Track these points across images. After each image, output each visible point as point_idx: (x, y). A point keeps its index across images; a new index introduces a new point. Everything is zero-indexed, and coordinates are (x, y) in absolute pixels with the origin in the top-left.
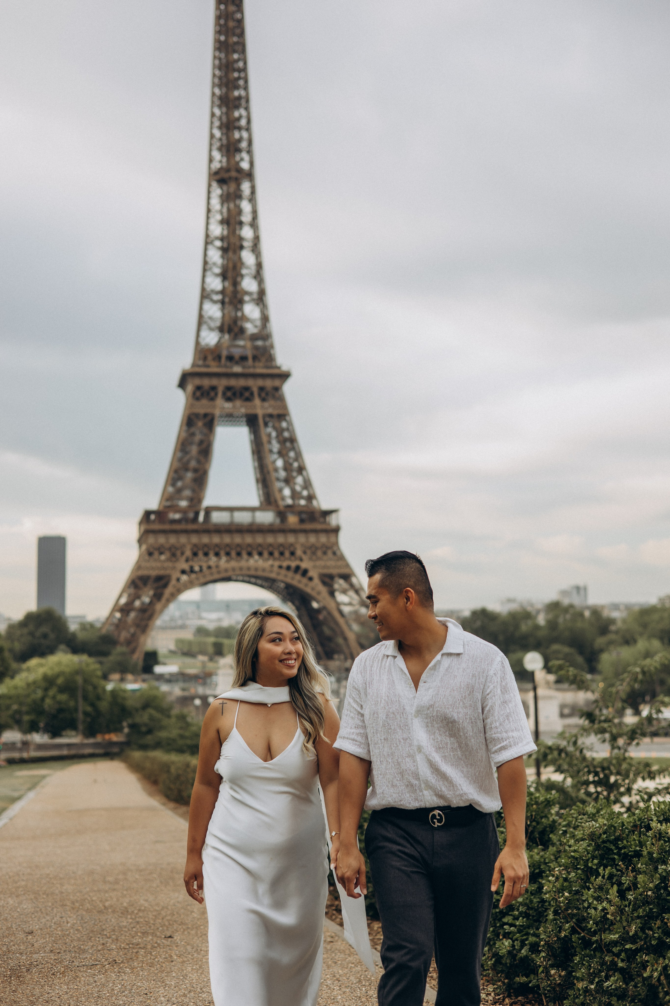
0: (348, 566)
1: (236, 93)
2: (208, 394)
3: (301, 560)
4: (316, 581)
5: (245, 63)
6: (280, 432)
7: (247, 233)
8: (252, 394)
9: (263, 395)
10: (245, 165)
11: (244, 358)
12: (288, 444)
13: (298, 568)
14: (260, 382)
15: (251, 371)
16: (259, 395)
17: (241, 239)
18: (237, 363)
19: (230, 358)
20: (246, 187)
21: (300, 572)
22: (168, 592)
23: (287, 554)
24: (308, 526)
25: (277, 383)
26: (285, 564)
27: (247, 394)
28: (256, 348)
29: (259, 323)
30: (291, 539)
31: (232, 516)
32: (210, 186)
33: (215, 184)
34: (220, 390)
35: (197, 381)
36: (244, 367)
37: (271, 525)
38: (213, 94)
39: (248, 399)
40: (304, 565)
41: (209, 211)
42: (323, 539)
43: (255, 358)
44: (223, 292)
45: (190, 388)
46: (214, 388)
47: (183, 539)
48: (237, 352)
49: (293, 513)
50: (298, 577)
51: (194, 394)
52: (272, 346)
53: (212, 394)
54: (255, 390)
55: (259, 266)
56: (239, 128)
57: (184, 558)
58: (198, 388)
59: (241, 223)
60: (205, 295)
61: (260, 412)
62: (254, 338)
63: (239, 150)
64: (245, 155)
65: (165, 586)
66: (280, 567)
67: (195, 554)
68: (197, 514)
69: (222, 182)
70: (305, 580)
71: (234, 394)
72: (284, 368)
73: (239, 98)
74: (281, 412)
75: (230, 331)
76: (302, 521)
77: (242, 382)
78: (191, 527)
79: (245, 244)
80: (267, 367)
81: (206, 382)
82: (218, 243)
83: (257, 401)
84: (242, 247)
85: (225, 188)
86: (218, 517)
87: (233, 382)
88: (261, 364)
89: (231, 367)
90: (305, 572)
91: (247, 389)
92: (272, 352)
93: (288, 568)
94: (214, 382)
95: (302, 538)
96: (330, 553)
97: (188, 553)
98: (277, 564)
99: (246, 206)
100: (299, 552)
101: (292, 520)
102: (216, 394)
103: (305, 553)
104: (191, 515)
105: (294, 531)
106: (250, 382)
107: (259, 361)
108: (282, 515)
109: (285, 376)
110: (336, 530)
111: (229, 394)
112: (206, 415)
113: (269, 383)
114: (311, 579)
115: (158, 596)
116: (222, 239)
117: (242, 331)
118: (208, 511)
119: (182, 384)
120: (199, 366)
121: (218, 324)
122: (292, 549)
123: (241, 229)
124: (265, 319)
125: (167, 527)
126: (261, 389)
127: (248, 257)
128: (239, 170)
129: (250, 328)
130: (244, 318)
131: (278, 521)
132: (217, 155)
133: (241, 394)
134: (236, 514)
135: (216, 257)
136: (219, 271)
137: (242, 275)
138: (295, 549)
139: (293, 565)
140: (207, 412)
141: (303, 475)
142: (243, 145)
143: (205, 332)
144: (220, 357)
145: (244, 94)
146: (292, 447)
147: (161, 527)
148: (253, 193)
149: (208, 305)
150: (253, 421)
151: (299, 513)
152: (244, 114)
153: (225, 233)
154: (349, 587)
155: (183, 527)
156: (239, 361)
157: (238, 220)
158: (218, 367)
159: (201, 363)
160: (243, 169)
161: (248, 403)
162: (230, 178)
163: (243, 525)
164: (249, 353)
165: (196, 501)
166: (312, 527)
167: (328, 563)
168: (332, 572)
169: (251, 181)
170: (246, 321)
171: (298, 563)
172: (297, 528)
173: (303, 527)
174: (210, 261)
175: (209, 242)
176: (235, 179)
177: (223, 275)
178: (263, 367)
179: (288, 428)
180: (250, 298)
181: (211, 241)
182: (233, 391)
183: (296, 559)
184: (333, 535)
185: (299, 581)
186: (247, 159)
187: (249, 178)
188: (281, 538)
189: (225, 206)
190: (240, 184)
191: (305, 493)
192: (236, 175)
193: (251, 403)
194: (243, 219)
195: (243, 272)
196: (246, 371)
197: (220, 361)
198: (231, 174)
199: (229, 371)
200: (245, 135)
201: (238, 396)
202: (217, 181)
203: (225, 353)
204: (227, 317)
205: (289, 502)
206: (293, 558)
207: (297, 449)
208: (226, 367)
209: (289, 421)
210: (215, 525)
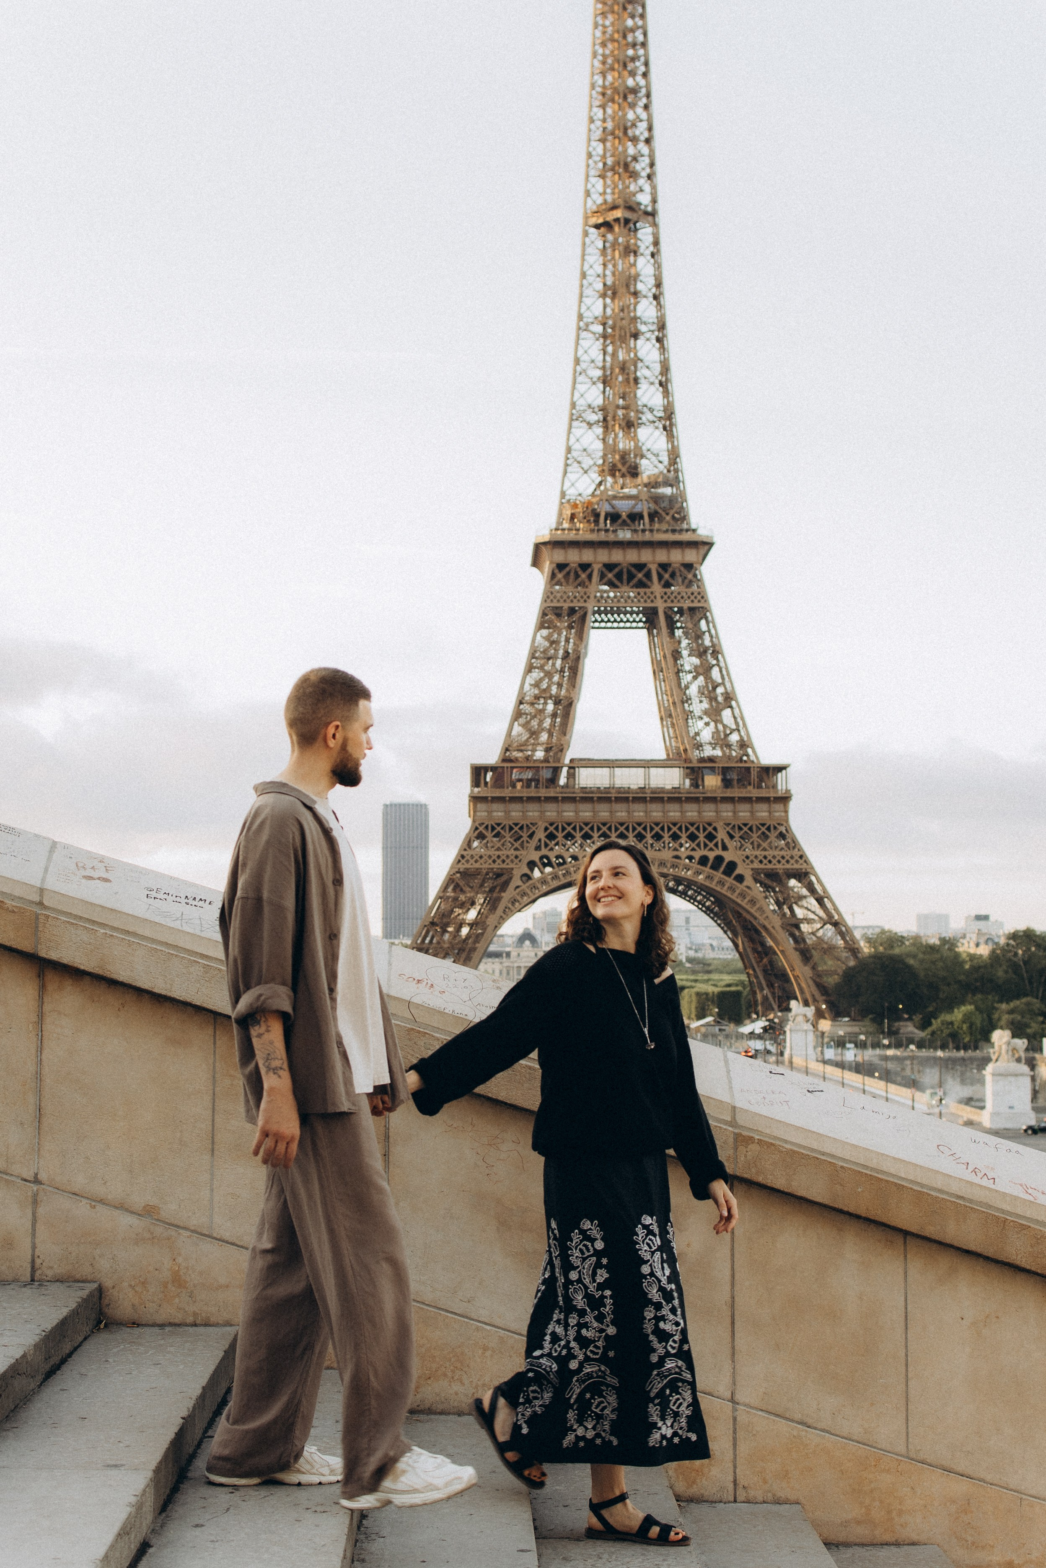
0: (803, 858)
1: (630, 82)
2: (577, 575)
3: (725, 848)
4: (749, 881)
5: (645, 34)
6: (696, 637)
7: (646, 310)
8: (648, 575)
9: (667, 576)
10: (644, 199)
11: (635, 517)
12: (708, 657)
13: (719, 859)
14: (662, 556)
15: (647, 536)
16: (660, 577)
17: (635, 319)
18: (624, 523)
19: (614, 517)
20: (645, 234)
21: (723, 867)
22: (507, 896)
23: (702, 837)
24: (736, 792)
25: (690, 556)
26: (697, 855)
27: (640, 575)
28: (656, 499)
29: (664, 458)
30: (709, 812)
31: (612, 776)
32: (586, 234)
33: (593, 230)
34: (596, 568)
35: (560, 556)
36: (635, 531)
37: (677, 790)
38: (593, 86)
39: (641, 584)
40: (728, 856)
41: (584, 275)
42: (762, 812)
43: (653, 516)
44: (603, 409)
45: (547, 566)
46: (585, 567)
47: (533, 812)
48: (624, 507)
49: (714, 771)
50: (719, 875)
51: (553, 575)
52: (683, 496)
53: (583, 576)
54: (654, 568)
55: (665, 364)
56: (635, 140)
57: (534, 843)
58: (561, 567)
59: (636, 294)
60: (575, 415)
61: (661, 606)
62: (654, 482)
64: (642, 182)
65: (504, 886)
66: (690, 858)
67: (551, 837)
68: (556, 771)
69: (605, 226)
70: (730, 881)
71: (619, 576)
72: (703, 532)
73: (634, 91)
74: (697, 606)
75: (613, 471)
76: (727, 783)
77: (632, 556)
78: (543, 793)
79: (643, 328)
80: (675, 530)
81: (573, 557)
82: (598, 328)
83: (656, 588)
84: (636, 336)
85: (610, 237)
86: (588, 778)
87: (617, 556)
88: (664, 527)
89: (615, 531)
90: (732, 866)
91: (640, 567)
92: (685, 505)
93: (703, 861)
94: (587, 556)
95: (727, 811)
96: (773, 835)
97: (541, 835)
98: (684, 853)
99: (644, 266)
100: (721, 835)
101: (712, 781)
102: (590, 577)
103: (732, 837)
104: (546, 774)
105: (713, 800)
106: (645, 556)
107: (661, 520)
108: (695, 772)
109: (705, 545)
110: (785, 799)
111: (611, 575)
112: (572, 610)
113: (676, 557)
114: (740, 878)
115: (493, 904)
116: (603, 322)
117: (634, 472)
118: (573, 767)
119: (535, 560)
120: (563, 530)
121: (597, 460)
122: (710, 829)
123: (635, 303)
124: (675, 453)
125: (507, 792)
126: (664, 566)
127: (647, 349)
128: (633, 207)
129: (649, 468)
130: (639, 452)
131: (688, 782)
132: (597, 184)
133: (631, 577)
134: (618, 771)
135: (592, 349)
136: (599, 373)
137: (636, 380)
138: (715, 829)
139: (711, 855)
140: (576, 604)
141: (731, 707)
142: (641, 166)
143: (574, 472)
144: (597, 515)
145: (642, 82)
146: (714, 662)
147: (498, 793)
148: (656, 243)
149: (579, 429)
150: (651, 620)
151: (725, 771)
152: (644, 115)
153: (609, 312)
154: (804, 892)
155: (532, 793)
156: (629, 521)
157: (632, 290)
158: (592, 531)
159: (566, 525)
160: (639, 204)
161: (642, 591)
162: (617, 220)
163: (628, 790)
164: (643, 508)
165: (556, 750)
166: (743, 793)
167: (770, 853)
168: (780, 867)
169: (655, 225)
170: (642, 456)
171: (719, 852)
172: (719, 794)
173: (729, 793)
174: (584, 358)
175: (582, 327)
176: (627, 221)
177: (606, 381)
178: (667, 531)
179: (709, 631)
180: (650, 417)
181: (587, 325)
182: (616, 570)
183: (716, 845)
184: (779, 807)
185: (721, 883)
186: (647, 188)
187: (650, 218)
188: (691, 812)
189: (610, 266)
190: (636, 230)
191: (734, 738)
192: (628, 215)
193: (647, 590)
194: (640, 286)
195: (639, 374)
196: (639, 537)
197: (597, 522)
198: (618, 214)
199: (611, 537)
200: (645, 150)
201: (625, 577)
202: (597, 227)
203: (605, 508)
204: (609, 449)
205: (708, 752)
206: (711, 845)
207: (722, 664)
208: (607, 531)
209: (710, 618)
210: (584, 790)
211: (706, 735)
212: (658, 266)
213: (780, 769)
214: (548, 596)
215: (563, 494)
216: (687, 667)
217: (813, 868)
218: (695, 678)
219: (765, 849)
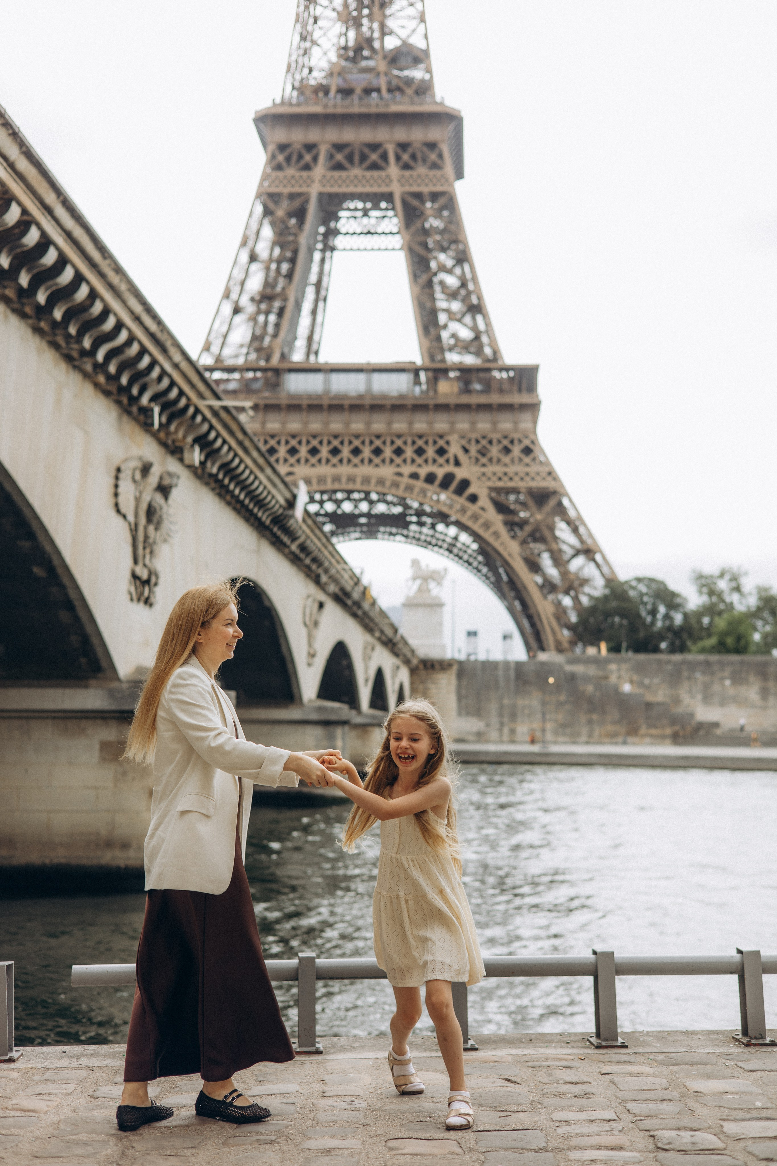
0: (551, 474)
2: (300, 157)
3: (457, 463)
4: (484, 501)
8: (384, 157)
9: (406, 157)
11: (371, 91)
13: (449, 477)
14: (401, 134)
15: (385, 109)
16: (398, 158)
18: (358, 99)
19: (346, 91)
21: (453, 485)
23: (430, 452)
24: (475, 399)
25: (433, 133)
26: (423, 472)
27: (374, 157)
30: (441, 423)
31: (327, 382)
34: (323, 150)
35: (281, 135)
37: (402, 397)
39: (375, 166)
40: (460, 473)
42: (504, 423)
43: (393, 88)
46: (310, 147)
48: (358, 81)
50: (447, 493)
53: (308, 158)
54: (391, 149)
58: (283, 147)
62: (395, 54)
66: (414, 476)
70: (461, 501)
71: (350, 158)
72: (450, 104)
74: (438, 188)
76: (466, 389)
77: (365, 133)
80: (417, 102)
81: (297, 134)
83: (393, 170)
87: (349, 132)
88: (404, 98)
90: (464, 484)
91: (374, 147)
93: (430, 478)
94: (313, 135)
95: (462, 422)
96: (517, 450)
98: (407, 470)
100: (454, 449)
101: (446, 388)
102: (315, 159)
103: (465, 450)
105: (448, 409)
106: (381, 132)
107: (402, 92)
109: (450, 120)
110: (534, 408)
111: (339, 157)
112: (292, 196)
113: (417, 134)
114: (473, 498)
120: (289, 103)
122: (441, 443)
126: (403, 146)
131: (417, 389)
133: (363, 158)
134: (335, 376)
138: (448, 443)
139: (440, 473)
140: (295, 190)
144: (327, 91)
156: (363, 94)
158: (321, 104)
159: (291, 98)
161: (375, 173)
163: (345, 397)
164: (381, 78)
166: (484, 400)
167: (511, 470)
171: (450, 468)
172: (453, 400)
173: (465, 399)
178: (406, 103)
182: (347, 151)
183: (448, 461)
184: (525, 416)
185: (450, 504)
188: (420, 423)
193: (382, 173)
196: (373, 110)
201: (356, 158)
203: (337, 82)
206: (441, 460)
210: (291, 396)
214: (266, 181)
219: (506, 465)
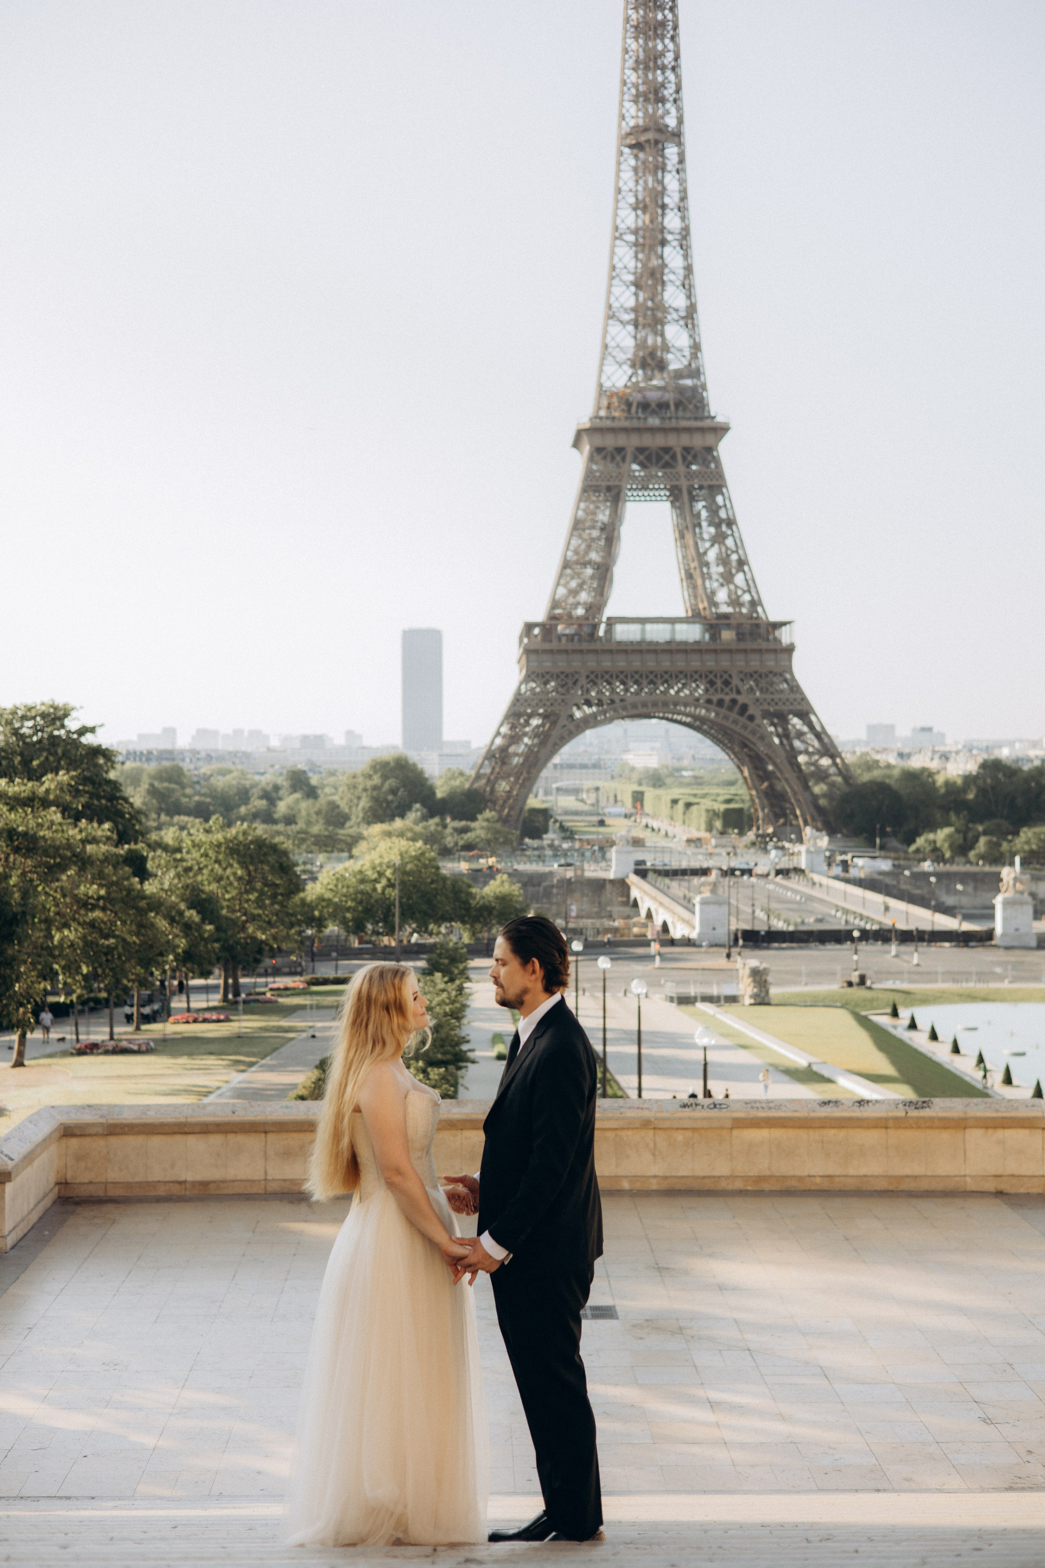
0: (804, 699)
1: (660, 16)
2: (613, 457)
3: (739, 692)
4: (759, 720)
6: (713, 510)
7: (672, 221)
8: (674, 457)
9: (689, 457)
10: (671, 122)
11: (663, 406)
12: (724, 528)
13: (734, 701)
14: (685, 440)
15: (674, 423)
16: (684, 458)
17: (662, 229)
18: (654, 412)
19: (645, 406)
20: (671, 151)
21: (737, 708)
23: (719, 683)
24: (749, 645)
25: (709, 440)
26: (715, 698)
27: (667, 457)
28: (681, 390)
29: (687, 353)
30: (725, 662)
31: (643, 631)
32: (621, 153)
33: (627, 150)
34: (629, 450)
35: (599, 441)
36: (663, 419)
37: (698, 643)
38: (627, 20)
39: (667, 465)
40: (741, 699)
41: (619, 191)
42: (770, 662)
43: (678, 404)
44: (635, 310)
45: (587, 448)
46: (620, 450)
47: (576, 663)
48: (653, 396)
49: (728, 626)
50: (733, 715)
51: (592, 456)
52: (704, 387)
53: (618, 458)
54: (679, 451)
55: (689, 269)
56: (664, 68)
58: (599, 449)
59: (664, 207)
60: (611, 315)
61: (684, 484)
62: (679, 375)
63: (663, 100)
64: (668, 105)
65: (553, 725)
66: (709, 701)
67: (591, 683)
68: (595, 627)
69: (638, 146)
70: (743, 720)
71: (649, 458)
72: (720, 419)
73: (663, 24)
74: (715, 482)
75: (644, 365)
76: (741, 637)
77: (660, 441)
78: (585, 646)
79: (669, 237)
80: (696, 419)
81: (610, 441)
82: (631, 238)
83: (681, 468)
84: (663, 243)
85: (641, 155)
86: (624, 633)
87: (647, 441)
88: (688, 415)
89: (645, 419)
90: (744, 708)
91: (667, 450)
92: (705, 394)
93: (720, 703)
94: (621, 440)
95: (740, 661)
96: (779, 681)
97: (582, 681)
98: (704, 697)
99: (671, 182)
100: (735, 681)
101: (727, 635)
102: (624, 458)
103: (744, 681)
104: (586, 630)
105: (728, 651)
106: (671, 440)
107: (685, 409)
108: (713, 628)
109: (721, 430)
110: (790, 650)
111: (643, 457)
112: (609, 488)
113: (697, 441)
114: (751, 718)
115: (543, 740)
116: (635, 232)
117: (662, 366)
118: (611, 623)
119: (576, 444)
120: (601, 418)
121: (630, 356)
122: (726, 676)
123: (663, 215)
124: (696, 348)
125: (554, 645)
126: (687, 450)
127: (673, 257)
128: (662, 129)
129: (675, 363)
130: (666, 348)
131: (707, 636)
132: (631, 109)
133: (659, 458)
134: (648, 627)
135: (627, 257)
136: (631, 278)
137: (663, 283)
138: (730, 676)
139: (727, 698)
140: (611, 483)
141: (744, 572)
142: (668, 92)
143: (610, 368)
144: (629, 405)
145: (670, 16)
146: (729, 532)
147: (547, 646)
148: (681, 161)
149: (615, 329)
150: (675, 495)
151: (739, 626)
152: (671, 46)
153: (640, 223)
154: (805, 729)
155: (576, 645)
156: (657, 409)
157: (660, 202)
158: (626, 418)
159: (603, 413)
160: (667, 126)
161: (668, 470)
162: (648, 141)
163: (658, 643)
164: (669, 397)
165: (594, 609)
166: (755, 646)
167: (777, 697)
168: (784, 708)
169: (680, 144)
170: (668, 351)
171: (734, 696)
172: (734, 646)
173: (742, 646)
174: (619, 265)
175: (617, 235)
176: (657, 142)
177: (637, 285)
178: (689, 419)
179: (725, 506)
180: (675, 316)
181: (621, 234)
182: (647, 453)
183: (731, 690)
184: (784, 656)
185: (735, 722)
186: (673, 111)
187: (676, 139)
188: (710, 663)
189: (641, 182)
190: (663, 149)
191: (747, 598)
192: (658, 136)
193: (673, 471)
194: (667, 200)
195: (665, 278)
196: (667, 424)
197: (629, 411)
198: (650, 136)
199: (641, 424)
200: (672, 77)
201: (654, 460)
202: (631, 147)
203: (637, 397)
204: (641, 345)
205: (725, 609)
206: (727, 690)
207: (736, 534)
208: (639, 418)
209: (726, 495)
210: (619, 643)
211: (722, 596)
212: (682, 182)
213: (784, 624)
214: (589, 474)
215: (601, 386)
216: (706, 536)
217: (812, 709)
218: (712, 545)
219: (772, 693)
